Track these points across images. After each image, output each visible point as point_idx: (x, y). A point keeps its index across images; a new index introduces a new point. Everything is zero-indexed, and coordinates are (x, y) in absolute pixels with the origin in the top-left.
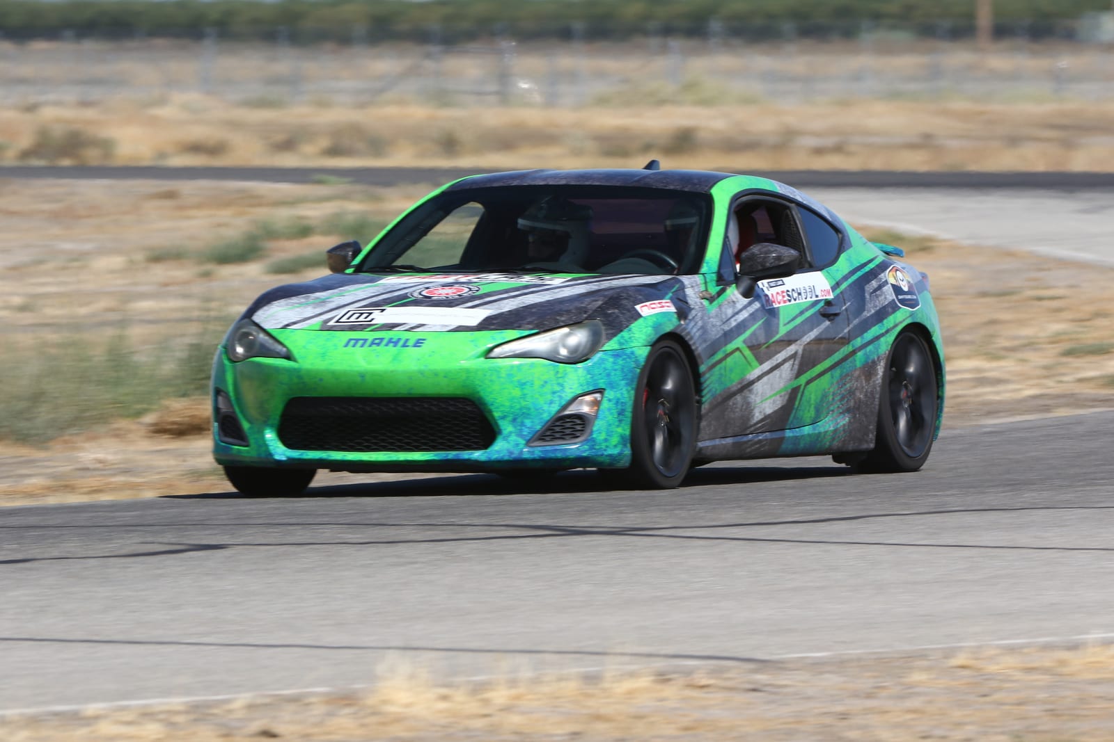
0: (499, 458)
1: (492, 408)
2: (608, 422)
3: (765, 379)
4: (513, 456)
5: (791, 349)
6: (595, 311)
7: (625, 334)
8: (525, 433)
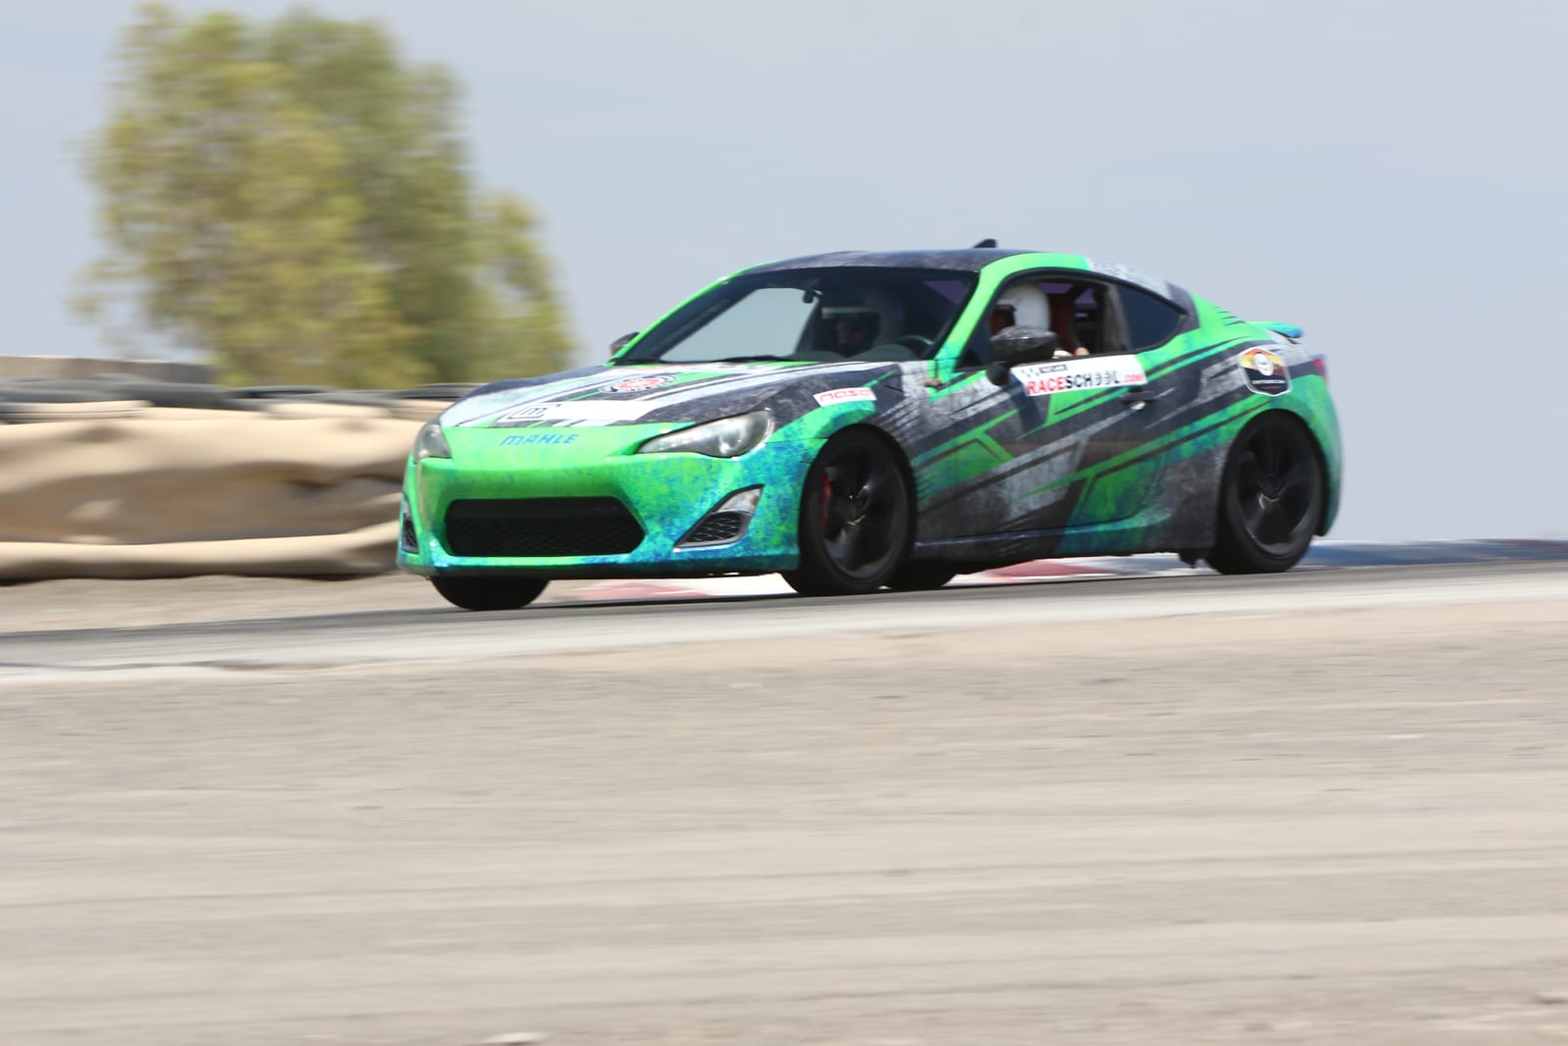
0: (645, 560)
1: (638, 507)
2: (766, 520)
3: (1025, 472)
4: (659, 558)
5: (1069, 440)
6: (766, 401)
7: (794, 425)
8: (674, 533)
